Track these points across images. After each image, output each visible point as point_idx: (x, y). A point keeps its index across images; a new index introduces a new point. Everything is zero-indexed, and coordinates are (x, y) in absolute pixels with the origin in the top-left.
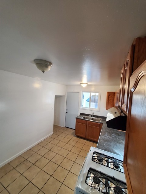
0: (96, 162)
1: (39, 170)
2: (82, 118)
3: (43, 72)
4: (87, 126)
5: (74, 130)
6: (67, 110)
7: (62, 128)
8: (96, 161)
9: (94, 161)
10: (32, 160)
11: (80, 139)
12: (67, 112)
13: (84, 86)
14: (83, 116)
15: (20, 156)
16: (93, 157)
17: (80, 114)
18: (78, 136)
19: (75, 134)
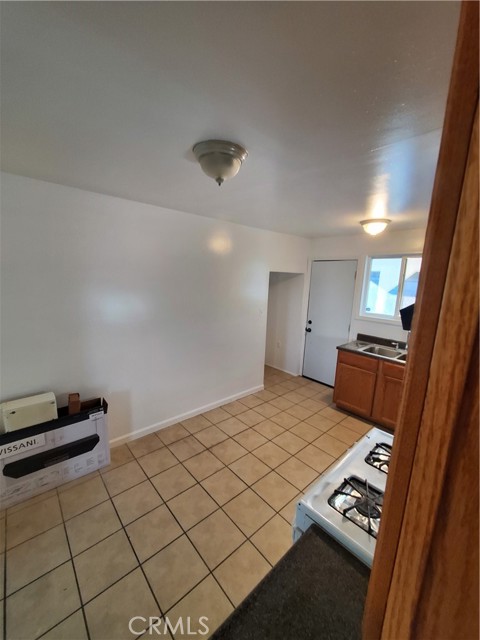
0: (379, 469)
1: (219, 465)
2: (361, 350)
3: (219, 180)
4: (379, 379)
5: (332, 390)
6: (310, 322)
7: (293, 377)
8: (381, 465)
9: (376, 467)
10: (206, 438)
11: (350, 419)
12: (309, 330)
13: (374, 230)
14: (366, 345)
15: (179, 423)
16: (372, 453)
17: (355, 338)
18: (341, 409)
19: (334, 402)
